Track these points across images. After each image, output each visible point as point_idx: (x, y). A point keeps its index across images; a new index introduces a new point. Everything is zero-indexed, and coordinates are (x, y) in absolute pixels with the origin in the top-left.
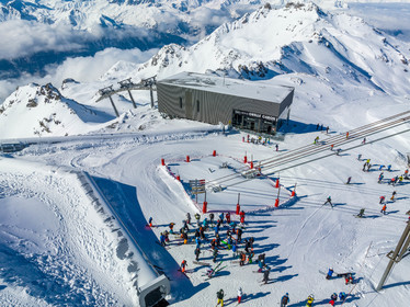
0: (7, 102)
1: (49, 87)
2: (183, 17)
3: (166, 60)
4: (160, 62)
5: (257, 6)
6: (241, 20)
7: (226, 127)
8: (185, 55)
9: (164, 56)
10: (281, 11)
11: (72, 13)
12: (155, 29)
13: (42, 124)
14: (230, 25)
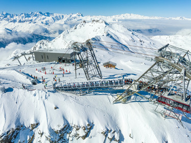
6: (74, 28)
7: (56, 62)
8: (49, 44)
9: (39, 46)
10: (90, 23)
14: (69, 31)
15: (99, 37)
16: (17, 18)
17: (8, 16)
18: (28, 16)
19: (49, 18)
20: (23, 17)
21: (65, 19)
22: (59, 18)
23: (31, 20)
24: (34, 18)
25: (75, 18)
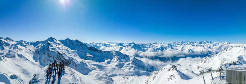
0: (163, 68)
1: (174, 66)
2: (210, 50)
3: (205, 61)
4: (203, 62)
5: (229, 47)
6: (225, 50)
8: (210, 60)
9: (204, 60)
10: (235, 48)
11: (182, 48)
12: (202, 52)
13: (170, 76)
14: (222, 52)
15: (242, 56)
16: (195, 44)
17: (192, 43)
18: (201, 43)
19: (211, 45)
20: (198, 44)
21: (220, 45)
22: (216, 45)
23: (202, 45)
24: (203, 44)
25: (225, 45)
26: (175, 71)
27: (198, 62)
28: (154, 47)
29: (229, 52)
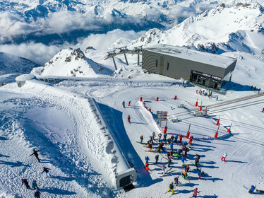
0: (55, 58)
1: (79, 51)
2: (164, 12)
3: (150, 38)
4: (146, 40)
6: (203, 15)
7: (185, 82)
8: (163, 36)
9: (149, 36)
10: (232, 9)
11: (96, 7)
12: (145, 19)
13: (72, 72)
14: (194, 18)
26: (81, 62)
27: (134, 41)
28: (17, 7)
29: (211, 18)
